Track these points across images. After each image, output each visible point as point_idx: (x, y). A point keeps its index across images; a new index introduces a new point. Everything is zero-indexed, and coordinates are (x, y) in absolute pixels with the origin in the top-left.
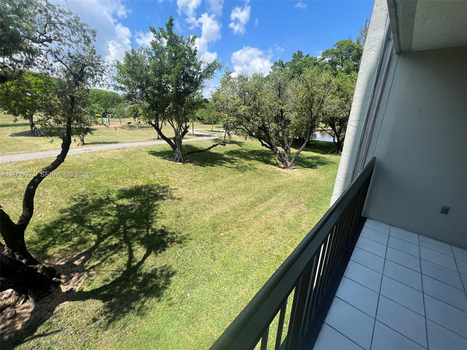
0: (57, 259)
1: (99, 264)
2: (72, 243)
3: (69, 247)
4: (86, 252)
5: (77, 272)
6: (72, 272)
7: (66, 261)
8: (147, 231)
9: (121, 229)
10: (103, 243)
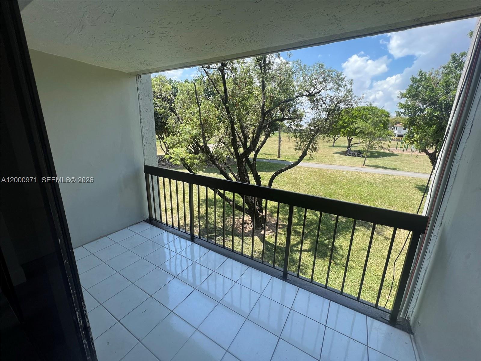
0: (273, 219)
1: (282, 234)
2: (285, 217)
3: (282, 218)
4: (284, 225)
5: (273, 230)
6: (271, 229)
7: (275, 223)
8: (325, 240)
9: (312, 227)
10: (296, 227)
